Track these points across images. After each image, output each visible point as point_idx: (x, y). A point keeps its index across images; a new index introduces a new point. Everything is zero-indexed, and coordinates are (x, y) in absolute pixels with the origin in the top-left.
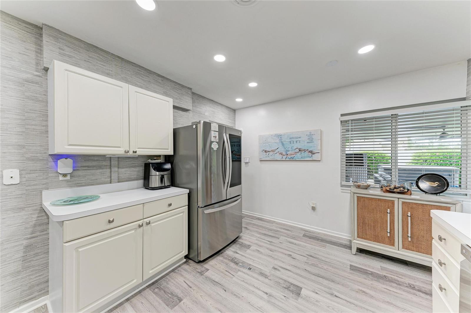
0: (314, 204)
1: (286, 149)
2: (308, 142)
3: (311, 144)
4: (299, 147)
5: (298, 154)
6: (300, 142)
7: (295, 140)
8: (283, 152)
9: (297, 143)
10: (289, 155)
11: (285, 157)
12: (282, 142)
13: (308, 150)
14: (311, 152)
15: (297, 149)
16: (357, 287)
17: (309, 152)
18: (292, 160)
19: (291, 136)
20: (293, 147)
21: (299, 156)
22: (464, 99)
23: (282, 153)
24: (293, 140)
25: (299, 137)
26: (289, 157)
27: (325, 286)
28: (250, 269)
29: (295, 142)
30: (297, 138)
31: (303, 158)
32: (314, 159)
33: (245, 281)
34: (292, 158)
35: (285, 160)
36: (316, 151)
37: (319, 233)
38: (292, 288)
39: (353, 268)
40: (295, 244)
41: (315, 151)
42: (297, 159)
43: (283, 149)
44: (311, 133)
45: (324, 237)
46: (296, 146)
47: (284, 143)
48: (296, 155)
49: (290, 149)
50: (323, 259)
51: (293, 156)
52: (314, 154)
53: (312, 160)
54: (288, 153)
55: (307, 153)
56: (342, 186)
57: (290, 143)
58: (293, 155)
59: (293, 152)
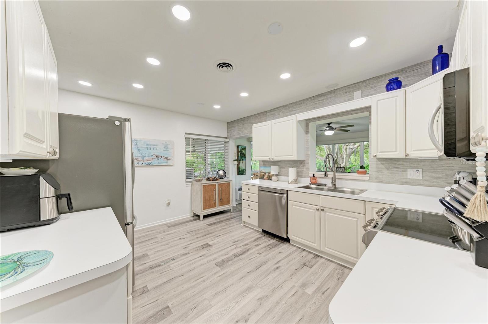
0: (168, 201)
1: (143, 155)
2: (164, 150)
3: (166, 152)
4: (156, 154)
5: (156, 160)
6: (157, 149)
7: (152, 147)
8: (138, 157)
9: (154, 150)
10: (146, 161)
11: (142, 162)
12: (138, 147)
13: (164, 156)
14: (166, 158)
15: (154, 156)
16: (219, 229)
17: (165, 158)
18: (149, 165)
19: (148, 143)
20: (150, 153)
21: (156, 161)
22: (226, 138)
23: (138, 159)
24: (150, 146)
25: (156, 144)
26: (146, 162)
27: (212, 236)
28: (173, 259)
29: (152, 149)
30: (154, 146)
31: (160, 163)
32: (169, 164)
33: (182, 264)
34: (149, 164)
35: (141, 165)
36: (171, 158)
37: (174, 222)
38: (205, 246)
39: (209, 225)
40: (172, 233)
41: (169, 158)
42: (154, 165)
43: (139, 155)
44: (166, 142)
45: (181, 222)
46: (153, 152)
47: (140, 148)
48: (154, 161)
49: (147, 155)
50: (195, 229)
51: (150, 162)
52: (169, 160)
53: (167, 165)
54: (144, 159)
55: (163, 159)
56: (186, 182)
57: (146, 149)
58: (150, 160)
59: (150, 158)
